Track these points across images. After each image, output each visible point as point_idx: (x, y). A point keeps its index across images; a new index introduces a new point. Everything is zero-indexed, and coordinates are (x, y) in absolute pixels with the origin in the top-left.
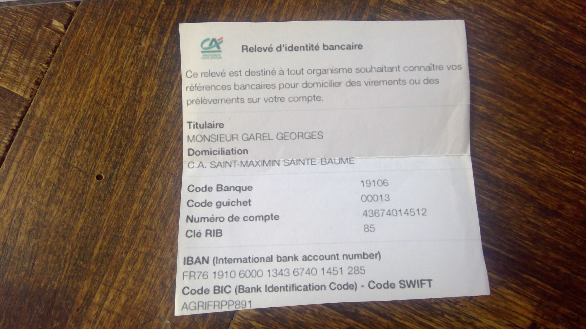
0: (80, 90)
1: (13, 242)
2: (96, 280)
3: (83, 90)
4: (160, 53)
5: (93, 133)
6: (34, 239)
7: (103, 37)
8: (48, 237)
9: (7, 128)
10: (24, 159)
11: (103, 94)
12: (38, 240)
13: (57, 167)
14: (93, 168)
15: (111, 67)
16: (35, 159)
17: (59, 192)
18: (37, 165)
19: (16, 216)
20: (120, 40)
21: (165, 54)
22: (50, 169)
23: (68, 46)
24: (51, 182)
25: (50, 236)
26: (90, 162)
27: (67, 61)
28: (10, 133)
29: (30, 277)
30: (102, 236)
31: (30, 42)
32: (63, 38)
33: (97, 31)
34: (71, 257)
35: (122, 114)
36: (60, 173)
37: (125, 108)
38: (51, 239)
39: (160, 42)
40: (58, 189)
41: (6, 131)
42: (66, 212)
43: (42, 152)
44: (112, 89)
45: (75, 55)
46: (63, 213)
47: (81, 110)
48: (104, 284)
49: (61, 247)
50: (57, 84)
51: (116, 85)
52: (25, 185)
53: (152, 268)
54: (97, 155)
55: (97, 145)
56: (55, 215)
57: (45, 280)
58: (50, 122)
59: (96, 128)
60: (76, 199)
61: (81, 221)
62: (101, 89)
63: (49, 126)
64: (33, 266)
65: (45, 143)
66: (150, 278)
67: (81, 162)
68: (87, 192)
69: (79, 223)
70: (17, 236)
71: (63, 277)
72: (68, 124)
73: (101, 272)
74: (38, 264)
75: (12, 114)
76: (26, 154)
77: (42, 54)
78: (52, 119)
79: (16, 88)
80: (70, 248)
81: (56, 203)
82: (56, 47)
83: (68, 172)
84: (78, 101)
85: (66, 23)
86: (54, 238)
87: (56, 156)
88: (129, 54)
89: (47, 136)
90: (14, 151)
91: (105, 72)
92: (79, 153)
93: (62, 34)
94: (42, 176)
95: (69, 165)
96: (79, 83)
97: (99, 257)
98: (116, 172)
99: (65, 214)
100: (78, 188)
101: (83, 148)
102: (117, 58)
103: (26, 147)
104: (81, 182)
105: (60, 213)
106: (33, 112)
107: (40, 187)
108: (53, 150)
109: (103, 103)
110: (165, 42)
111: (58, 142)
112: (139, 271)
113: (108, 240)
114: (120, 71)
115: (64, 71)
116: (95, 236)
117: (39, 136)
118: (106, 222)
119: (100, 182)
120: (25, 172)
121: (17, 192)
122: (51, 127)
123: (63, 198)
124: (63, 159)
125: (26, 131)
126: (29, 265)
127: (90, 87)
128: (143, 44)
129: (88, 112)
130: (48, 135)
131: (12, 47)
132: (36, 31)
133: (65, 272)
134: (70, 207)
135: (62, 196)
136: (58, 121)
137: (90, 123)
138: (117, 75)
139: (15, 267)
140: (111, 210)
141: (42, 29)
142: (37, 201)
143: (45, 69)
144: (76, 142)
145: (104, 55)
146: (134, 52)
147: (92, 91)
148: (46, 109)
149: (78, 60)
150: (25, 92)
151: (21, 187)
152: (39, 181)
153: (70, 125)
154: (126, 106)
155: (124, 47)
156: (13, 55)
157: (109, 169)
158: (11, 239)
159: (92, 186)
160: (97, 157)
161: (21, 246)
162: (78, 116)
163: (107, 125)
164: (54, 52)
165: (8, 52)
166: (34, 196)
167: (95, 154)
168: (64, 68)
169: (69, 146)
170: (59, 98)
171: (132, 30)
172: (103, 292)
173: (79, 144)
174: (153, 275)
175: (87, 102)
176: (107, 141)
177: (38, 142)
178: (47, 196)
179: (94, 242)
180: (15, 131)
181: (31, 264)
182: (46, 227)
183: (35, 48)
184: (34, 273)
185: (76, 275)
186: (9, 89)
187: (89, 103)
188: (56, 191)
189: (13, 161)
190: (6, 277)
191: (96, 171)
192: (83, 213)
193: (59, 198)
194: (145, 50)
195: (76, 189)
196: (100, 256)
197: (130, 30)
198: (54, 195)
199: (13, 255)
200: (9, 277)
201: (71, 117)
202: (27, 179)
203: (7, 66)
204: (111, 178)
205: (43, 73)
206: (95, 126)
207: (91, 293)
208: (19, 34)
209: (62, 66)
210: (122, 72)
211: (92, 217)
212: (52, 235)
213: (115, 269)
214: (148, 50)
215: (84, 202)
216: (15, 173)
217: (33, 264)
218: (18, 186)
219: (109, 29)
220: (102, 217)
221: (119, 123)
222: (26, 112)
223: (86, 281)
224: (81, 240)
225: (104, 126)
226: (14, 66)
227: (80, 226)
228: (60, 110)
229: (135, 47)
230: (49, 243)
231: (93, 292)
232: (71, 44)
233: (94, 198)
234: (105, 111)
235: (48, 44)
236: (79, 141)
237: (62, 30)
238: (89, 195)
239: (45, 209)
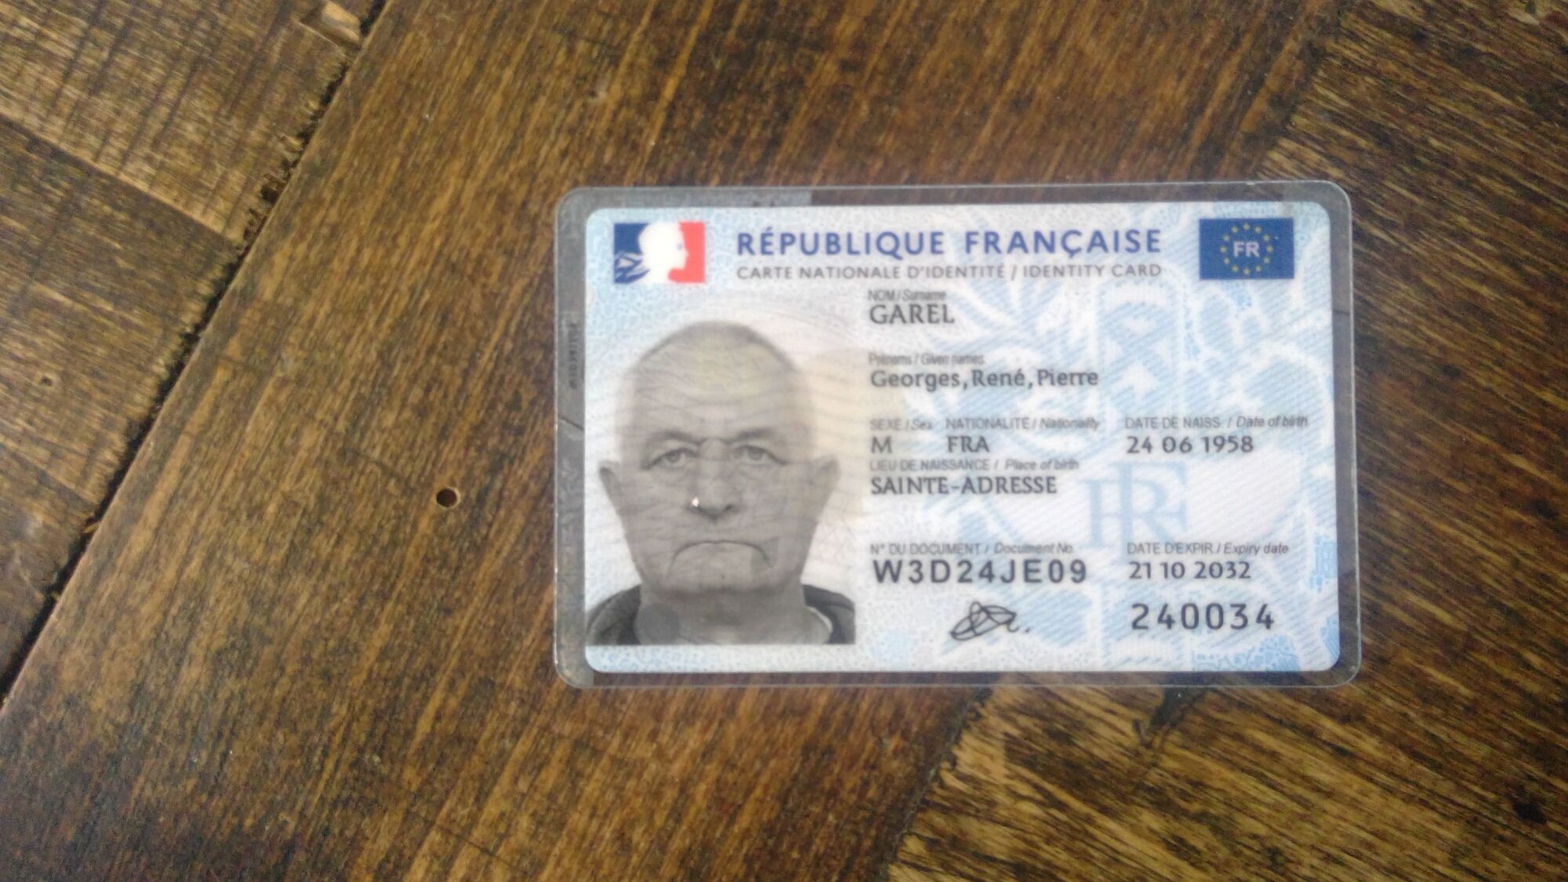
0: (403, 223)
1: (167, 684)
2: (417, 814)
3: (412, 224)
4: (653, 127)
5: (434, 360)
6: (233, 677)
7: (480, 65)
8: (276, 674)
9: (166, 329)
10: (215, 428)
11: (472, 245)
12: (245, 681)
13: (319, 459)
14: (429, 467)
15: (501, 162)
16: (249, 428)
17: (321, 537)
18: (255, 448)
19: (179, 601)
20: (533, 79)
21: (665, 129)
22: (295, 466)
23: (370, 85)
24: (296, 505)
25: (282, 669)
26: (422, 447)
27: (363, 133)
28: (175, 344)
29: (211, 795)
30: (445, 679)
31: (253, 67)
32: (356, 62)
33: (462, 47)
34: (344, 739)
35: (526, 309)
36: (325, 476)
37: (538, 289)
38: (285, 681)
39: (653, 94)
40: (318, 528)
41: (164, 337)
42: (336, 598)
43: (274, 409)
44: (500, 229)
45: (392, 117)
46: (328, 601)
47: (404, 288)
48: (441, 828)
49: (315, 707)
50: (332, 202)
51: (512, 215)
52: (213, 510)
53: (590, 789)
54: (445, 428)
55: (445, 396)
56: (304, 607)
57: (258, 806)
58: (304, 319)
59: (445, 347)
60: (371, 561)
61: (385, 629)
62: (465, 225)
63: (298, 331)
64: (221, 765)
65: (284, 382)
66: (585, 818)
67: (393, 447)
68: (407, 542)
69: (375, 635)
70: (178, 665)
71: (316, 800)
72: (359, 329)
73: (434, 791)
74: (239, 758)
75: (184, 284)
76: (222, 412)
77: (287, 104)
78: (308, 308)
79: (201, 207)
80: (344, 711)
81: (309, 572)
82: (332, 88)
83: (352, 474)
84: (395, 260)
85: (366, 15)
86: (293, 679)
87: (316, 425)
88: (557, 124)
89: (290, 362)
90: (185, 403)
91: (482, 174)
92: (389, 420)
93: (352, 47)
94: (267, 483)
95: (357, 454)
96: (401, 204)
97: (431, 743)
98: (498, 485)
99: (336, 606)
100: (381, 527)
101: (403, 406)
102: (519, 134)
103: (224, 390)
104: (390, 507)
105: (318, 601)
106: (252, 282)
107: (261, 518)
108: (309, 406)
109: (469, 270)
110: (668, 92)
111: (325, 382)
112: (551, 796)
113: (460, 692)
114: (529, 174)
115: (356, 163)
116: (424, 679)
117: (267, 360)
118: (459, 635)
119: (447, 514)
120: (216, 467)
121: (185, 532)
122: (307, 335)
123: (332, 555)
124: (338, 434)
125: (224, 344)
126: (211, 756)
127: (434, 219)
128: (602, 95)
129: (422, 294)
130: (296, 360)
131: (195, 79)
132: (273, 32)
133: (321, 786)
134: (353, 584)
135: (329, 550)
136: (328, 316)
137: (426, 329)
138: (517, 188)
139: (167, 762)
140: (476, 599)
141: (290, 29)
142: (248, 560)
143: (293, 151)
144: (383, 385)
145: (482, 122)
146: (572, 118)
147: (438, 231)
148: (295, 275)
149: (399, 131)
150: (229, 221)
151: (201, 515)
152: (258, 497)
153: (364, 331)
154: (540, 284)
155: (542, 101)
156: (197, 103)
157: (477, 472)
158: (158, 674)
159: (424, 524)
160: (443, 434)
161: (190, 698)
162: (392, 306)
163: (479, 339)
164: (326, 100)
165: (182, 93)
166: (240, 543)
167: (435, 424)
168: (356, 152)
169: (360, 397)
170: (334, 246)
171: (571, 51)
172: (435, 855)
173: (389, 393)
174: (595, 808)
175: (422, 263)
176: (476, 387)
177: (261, 378)
178: (279, 546)
179: (418, 695)
180: (191, 339)
181: (218, 757)
182: (270, 641)
183: (268, 86)
184: (226, 783)
185: (355, 795)
186: (179, 207)
187: (428, 267)
188: (309, 532)
189: (177, 432)
190: (136, 791)
191: (437, 476)
192: (389, 606)
193: (318, 555)
194: (608, 115)
195: (374, 530)
196: (437, 741)
197: (563, 50)
198: (304, 544)
199: (164, 723)
200: (148, 792)
201: (371, 307)
202: (223, 490)
203: (176, 136)
204: (481, 499)
205: (286, 165)
206: (443, 339)
207: (401, 856)
208: (219, 40)
209: (350, 147)
210: (535, 177)
211: (417, 620)
212: (290, 669)
213: (477, 785)
214: (615, 114)
215: (395, 572)
216: (185, 471)
217: (225, 755)
218: (192, 509)
219: (499, 41)
220: (450, 620)
221: (517, 333)
222: (229, 280)
223: (386, 818)
224: (380, 689)
225: (471, 341)
226: (197, 138)
227: (378, 643)
228: (335, 283)
229: (577, 105)
230: (277, 692)
231: (407, 853)
232: (379, 80)
233: (427, 560)
234: (476, 292)
235: (307, 75)
236: (390, 382)
237: (353, 34)
238: (412, 549)
239: (271, 585)
